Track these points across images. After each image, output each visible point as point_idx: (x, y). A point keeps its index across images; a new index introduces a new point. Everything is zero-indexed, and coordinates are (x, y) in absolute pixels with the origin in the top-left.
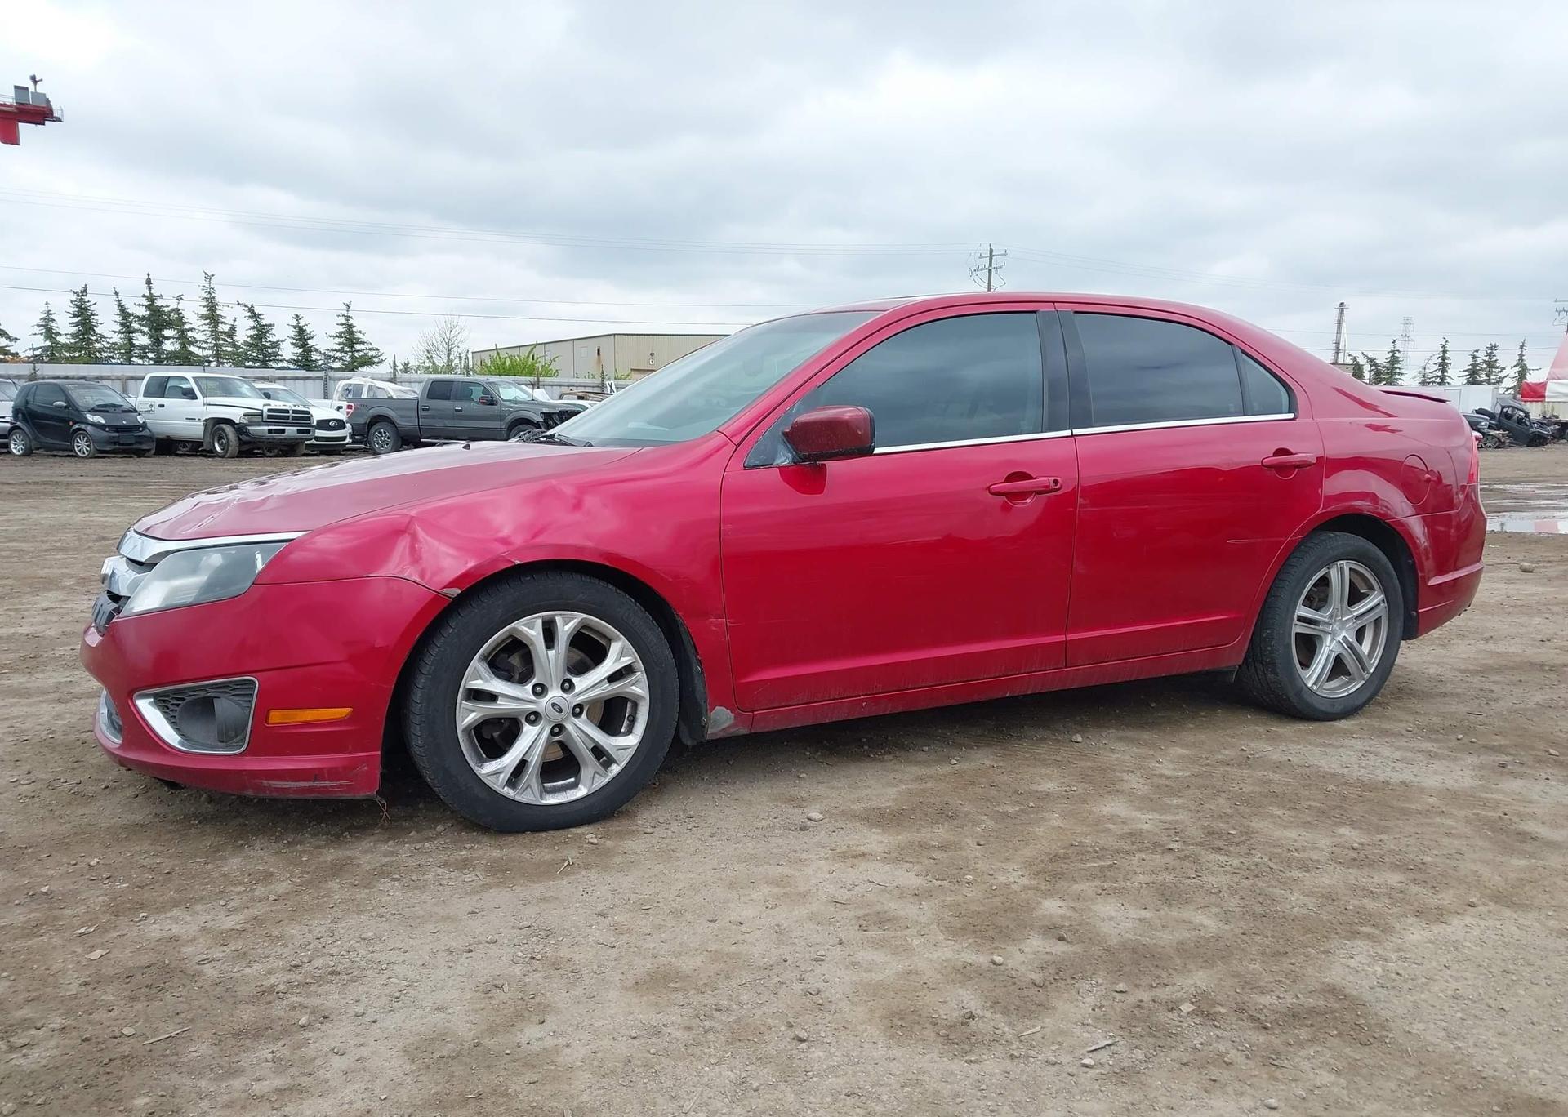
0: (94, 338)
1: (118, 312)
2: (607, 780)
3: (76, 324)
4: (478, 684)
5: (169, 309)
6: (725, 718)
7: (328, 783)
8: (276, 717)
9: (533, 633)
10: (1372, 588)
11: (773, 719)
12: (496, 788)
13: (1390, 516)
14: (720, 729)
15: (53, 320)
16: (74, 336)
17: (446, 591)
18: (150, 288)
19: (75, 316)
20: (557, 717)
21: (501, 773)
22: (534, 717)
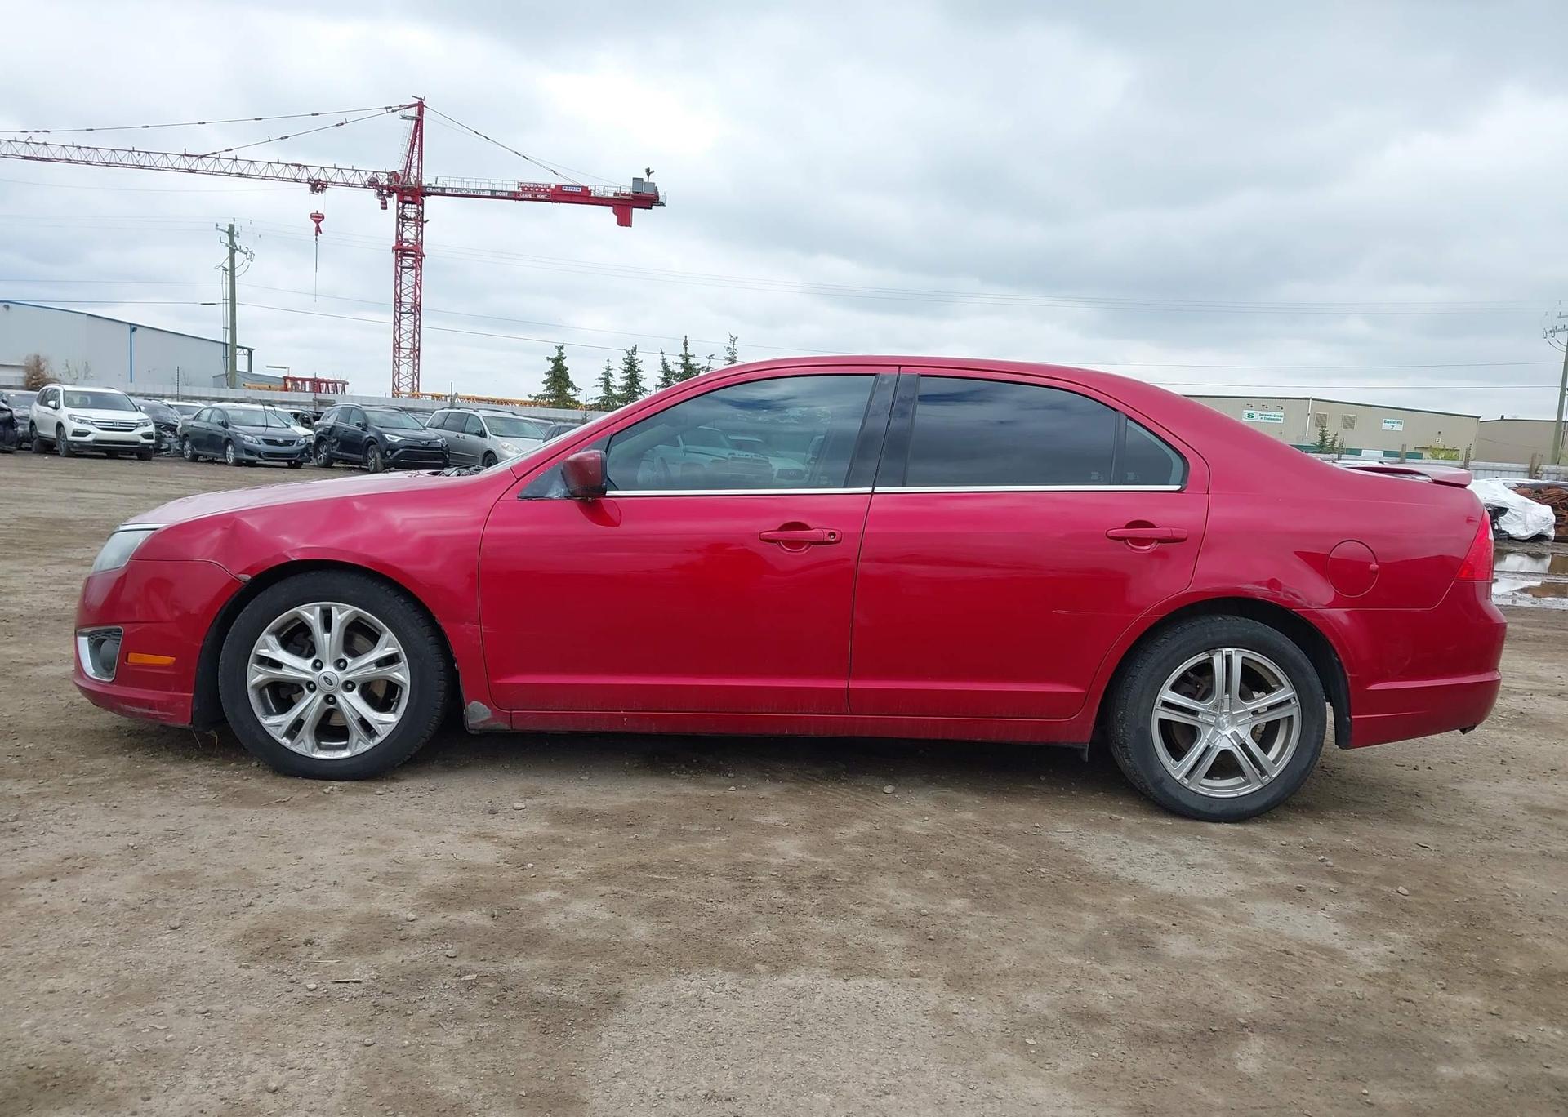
0: (638, 391)
1: (662, 369)
2: (368, 747)
3: (626, 379)
4: (265, 652)
5: (699, 367)
6: (482, 712)
7: (157, 712)
8: (133, 658)
9: (311, 617)
10: (1282, 685)
11: (531, 720)
12: (276, 737)
13: (1298, 604)
14: (480, 721)
15: (611, 375)
16: (624, 388)
17: (240, 576)
18: (686, 348)
19: (625, 371)
20: (329, 689)
21: (280, 726)
22: (312, 686)
